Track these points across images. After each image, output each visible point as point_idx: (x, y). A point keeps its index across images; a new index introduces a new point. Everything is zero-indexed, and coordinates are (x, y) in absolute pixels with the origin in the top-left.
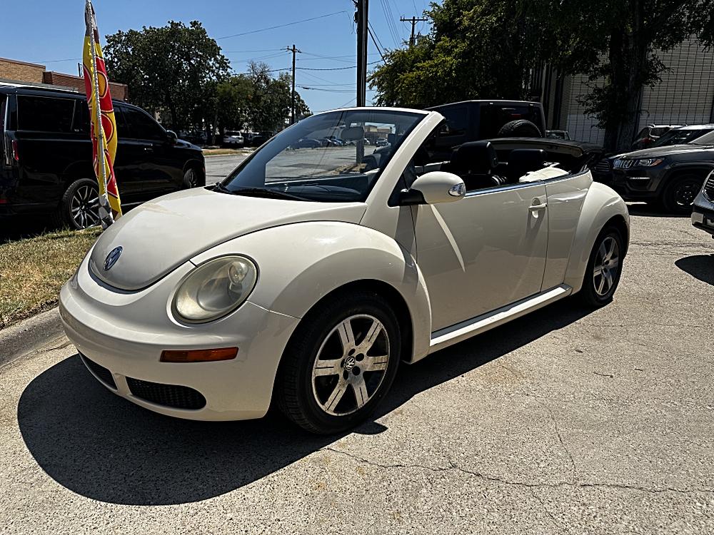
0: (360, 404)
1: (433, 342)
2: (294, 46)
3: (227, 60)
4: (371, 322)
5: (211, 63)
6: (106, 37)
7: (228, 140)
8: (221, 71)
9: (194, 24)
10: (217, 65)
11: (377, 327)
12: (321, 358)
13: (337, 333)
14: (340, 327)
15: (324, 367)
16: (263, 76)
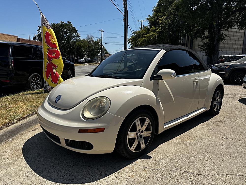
0: (142, 148)
1: (165, 127)
2: (102, 30)
3: (79, 34)
4: (146, 119)
5: (74, 35)
6: (39, 27)
7: (79, 61)
8: (77, 38)
9: (68, 22)
10: (76, 36)
11: (147, 121)
12: (130, 132)
13: (135, 123)
14: (136, 121)
15: (131, 135)
16: (91, 39)
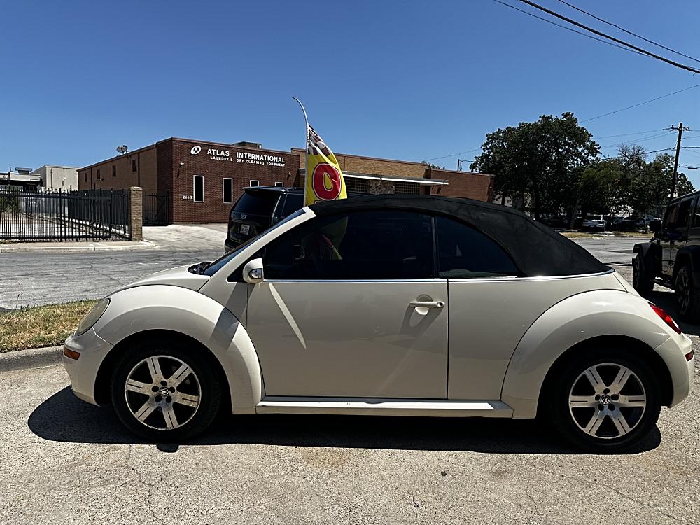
0: (168, 426)
2: (681, 124)
3: (598, 145)
5: (580, 150)
9: (566, 115)
11: (185, 370)
12: (132, 378)
14: (149, 361)
15: (134, 386)
16: (636, 160)
